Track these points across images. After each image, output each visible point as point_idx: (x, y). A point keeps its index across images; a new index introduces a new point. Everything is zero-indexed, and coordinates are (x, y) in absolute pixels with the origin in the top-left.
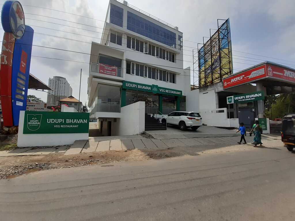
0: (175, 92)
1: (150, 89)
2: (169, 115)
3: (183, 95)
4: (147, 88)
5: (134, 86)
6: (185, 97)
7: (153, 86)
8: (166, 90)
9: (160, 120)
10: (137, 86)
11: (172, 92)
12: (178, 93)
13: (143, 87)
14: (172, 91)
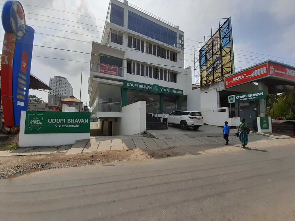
0: (176, 92)
2: (170, 115)
3: (184, 94)
4: (148, 87)
5: (135, 85)
6: (186, 96)
7: (154, 85)
8: (167, 90)
9: (162, 120)
11: (174, 91)
12: (180, 92)
13: (143, 86)
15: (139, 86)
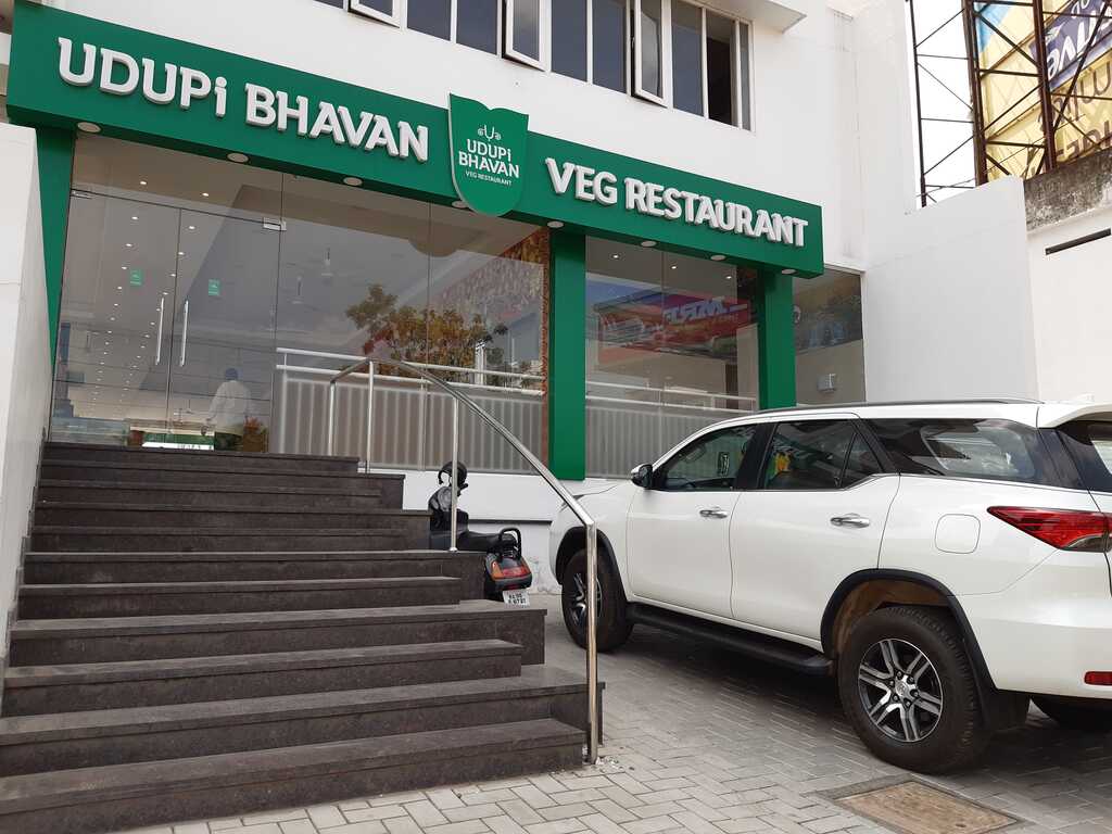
0: (738, 218)
1: (422, 153)
2: (655, 481)
3: (833, 256)
4: (379, 131)
5: (187, 84)
6: (851, 284)
7: (466, 116)
8: (631, 183)
10: (237, 99)
11: (710, 212)
14: (706, 201)
15: (253, 104)
